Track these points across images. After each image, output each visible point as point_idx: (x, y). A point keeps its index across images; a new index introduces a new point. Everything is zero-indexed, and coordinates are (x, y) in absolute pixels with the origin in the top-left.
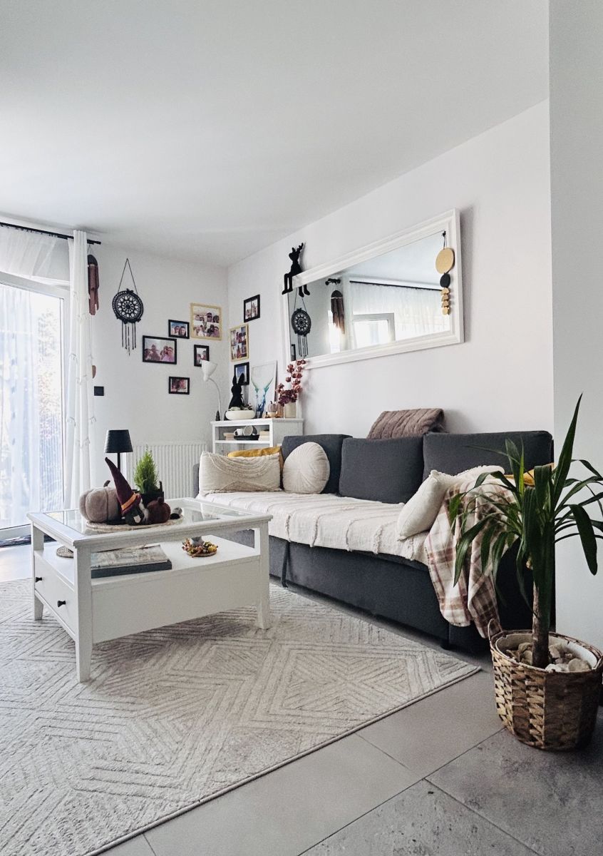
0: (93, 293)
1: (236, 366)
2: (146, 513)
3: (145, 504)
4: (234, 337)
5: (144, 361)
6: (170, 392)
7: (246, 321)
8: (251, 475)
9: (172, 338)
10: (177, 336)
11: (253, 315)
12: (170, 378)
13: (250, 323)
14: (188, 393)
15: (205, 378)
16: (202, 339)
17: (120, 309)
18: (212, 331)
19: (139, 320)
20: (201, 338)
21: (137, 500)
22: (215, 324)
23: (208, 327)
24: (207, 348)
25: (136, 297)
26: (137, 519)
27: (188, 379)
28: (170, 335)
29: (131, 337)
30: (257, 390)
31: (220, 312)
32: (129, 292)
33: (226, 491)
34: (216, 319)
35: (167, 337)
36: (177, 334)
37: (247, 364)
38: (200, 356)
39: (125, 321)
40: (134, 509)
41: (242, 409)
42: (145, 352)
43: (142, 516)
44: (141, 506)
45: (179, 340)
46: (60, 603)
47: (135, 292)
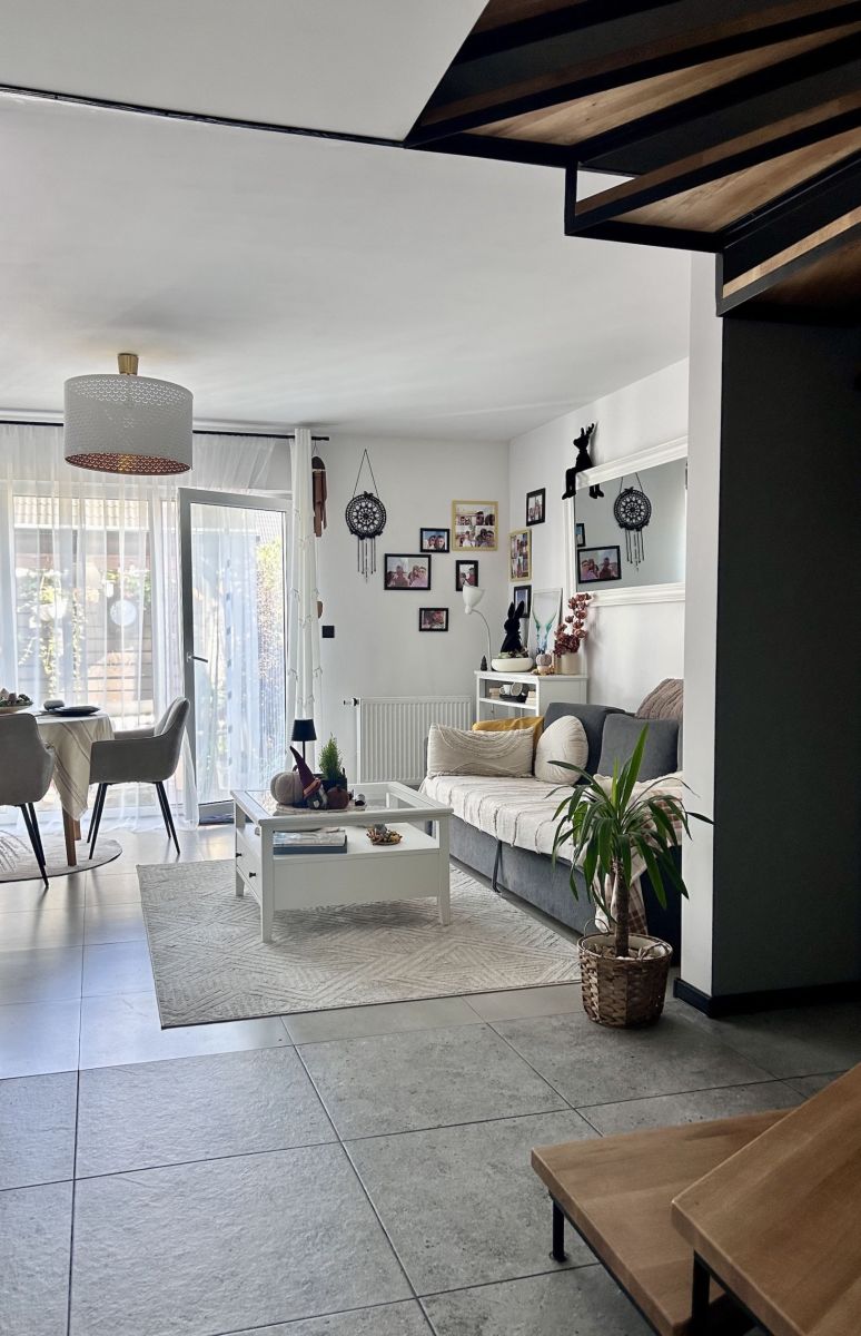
0: (318, 508)
1: (516, 589)
2: (325, 799)
3: (326, 790)
4: (514, 545)
5: (386, 588)
6: (421, 630)
7: (528, 524)
8: (491, 755)
9: (425, 553)
10: (432, 551)
11: (537, 518)
12: (421, 610)
13: (533, 527)
14: (446, 630)
15: (467, 610)
16: (468, 551)
17: (355, 521)
18: (485, 539)
19: (379, 533)
20: (467, 549)
21: (318, 786)
22: (488, 528)
23: (477, 533)
24: (475, 563)
25: (377, 501)
26: (316, 804)
27: (447, 610)
28: (422, 550)
29: (369, 557)
30: (538, 627)
31: (496, 509)
32: (368, 496)
33: (457, 773)
34: (491, 520)
35: (418, 553)
36: (432, 547)
37: (529, 588)
38: (464, 576)
39: (362, 536)
40: (315, 794)
41: (513, 656)
42: (388, 576)
43: (321, 802)
44: (321, 792)
45: (433, 555)
46: (251, 875)
47: (375, 495)
